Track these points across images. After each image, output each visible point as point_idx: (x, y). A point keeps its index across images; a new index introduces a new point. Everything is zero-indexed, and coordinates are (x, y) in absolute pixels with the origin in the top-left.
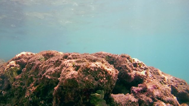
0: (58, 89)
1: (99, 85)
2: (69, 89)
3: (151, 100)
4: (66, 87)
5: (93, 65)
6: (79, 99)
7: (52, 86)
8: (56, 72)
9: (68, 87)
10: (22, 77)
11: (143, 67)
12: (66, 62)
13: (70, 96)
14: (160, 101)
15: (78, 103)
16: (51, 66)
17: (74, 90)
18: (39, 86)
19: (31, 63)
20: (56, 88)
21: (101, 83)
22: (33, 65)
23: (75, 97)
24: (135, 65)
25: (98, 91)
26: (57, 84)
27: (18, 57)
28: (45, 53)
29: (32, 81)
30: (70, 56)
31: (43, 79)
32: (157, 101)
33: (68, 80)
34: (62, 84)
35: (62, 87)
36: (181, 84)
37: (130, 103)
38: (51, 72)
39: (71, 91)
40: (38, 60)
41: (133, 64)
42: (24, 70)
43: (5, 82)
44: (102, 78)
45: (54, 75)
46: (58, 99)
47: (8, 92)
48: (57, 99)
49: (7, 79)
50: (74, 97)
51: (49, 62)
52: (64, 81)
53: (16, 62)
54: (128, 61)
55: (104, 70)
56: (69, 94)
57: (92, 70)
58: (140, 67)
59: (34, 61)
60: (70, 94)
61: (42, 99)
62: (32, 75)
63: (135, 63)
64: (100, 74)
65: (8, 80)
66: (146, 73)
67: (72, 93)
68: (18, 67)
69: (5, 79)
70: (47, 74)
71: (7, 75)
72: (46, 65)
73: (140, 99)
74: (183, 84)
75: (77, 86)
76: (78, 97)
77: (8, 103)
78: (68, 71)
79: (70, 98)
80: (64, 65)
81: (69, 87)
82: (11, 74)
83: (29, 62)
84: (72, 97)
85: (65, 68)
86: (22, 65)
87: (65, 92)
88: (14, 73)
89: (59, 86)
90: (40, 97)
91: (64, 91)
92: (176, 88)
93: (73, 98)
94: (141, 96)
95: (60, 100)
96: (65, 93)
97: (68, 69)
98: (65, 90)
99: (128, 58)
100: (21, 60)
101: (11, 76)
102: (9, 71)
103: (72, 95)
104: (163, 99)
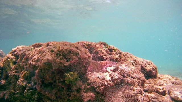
1: (70, 65)
2: (46, 71)
3: (122, 78)
4: (44, 69)
6: (56, 79)
8: (38, 58)
9: (46, 69)
10: (17, 66)
11: (117, 52)
13: (48, 77)
14: (129, 77)
16: (37, 54)
17: (50, 72)
18: (26, 72)
20: (36, 71)
21: (72, 63)
22: (24, 55)
24: (111, 50)
27: (14, 50)
28: (34, 44)
29: (24, 69)
30: (50, 44)
31: (29, 65)
32: (127, 77)
34: (41, 67)
35: (41, 70)
36: (149, 64)
38: (35, 58)
39: (48, 72)
40: (28, 50)
41: (109, 49)
42: (18, 60)
43: (4, 72)
47: (7, 80)
50: (51, 78)
51: (35, 51)
52: (41, 64)
53: (13, 54)
54: (104, 47)
56: (47, 75)
58: (115, 51)
59: (25, 52)
62: (23, 64)
63: (111, 49)
65: (6, 70)
66: (120, 56)
67: (49, 74)
68: (14, 59)
70: (32, 61)
71: (5, 66)
72: (33, 54)
74: (150, 64)
78: (46, 55)
79: (48, 79)
82: (8, 65)
83: (22, 54)
86: (17, 56)
87: (44, 74)
88: (11, 64)
89: (39, 70)
92: (145, 67)
95: (40, 81)
98: (44, 72)
99: (105, 45)
100: (16, 52)
101: (8, 67)
102: (6, 63)
103: (49, 76)
104: (132, 76)
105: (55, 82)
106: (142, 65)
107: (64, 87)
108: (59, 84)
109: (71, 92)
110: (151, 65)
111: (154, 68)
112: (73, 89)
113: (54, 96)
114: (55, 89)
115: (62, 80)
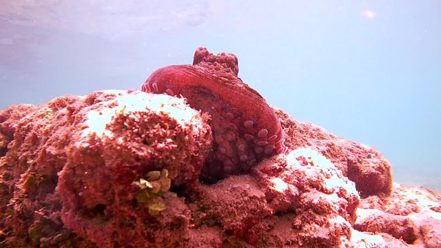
0: (66, 175)
1: (152, 155)
3: (294, 191)
8: (66, 136)
10: (8, 160)
16: (61, 125)
17: (98, 174)
18: (34, 174)
19: (25, 127)
20: (60, 173)
21: (160, 151)
22: (28, 130)
23: (105, 192)
29: (27, 166)
32: (308, 191)
34: (72, 162)
35: (74, 169)
36: (369, 157)
38: (58, 138)
40: (39, 117)
42: (12, 144)
44: (161, 139)
46: (70, 200)
50: (101, 192)
51: (58, 117)
57: (134, 120)
59: (31, 121)
62: (24, 154)
64: (157, 129)
67: (95, 181)
73: (270, 189)
74: (372, 155)
76: (110, 191)
78: (86, 127)
79: (92, 194)
80: (81, 117)
83: (21, 125)
84: (97, 191)
86: (9, 134)
87: (81, 180)
89: (68, 168)
91: (79, 179)
92: (358, 164)
93: (99, 194)
94: (272, 181)
95: (73, 200)
97: (85, 124)
100: (6, 122)
103: (95, 187)
104: (322, 187)
105: (112, 202)
106: (350, 158)
107: (136, 216)
108: (122, 208)
109: (155, 228)
110: (376, 160)
111: (383, 166)
112: (161, 221)
113: (108, 241)
114: (113, 221)
115: (130, 196)
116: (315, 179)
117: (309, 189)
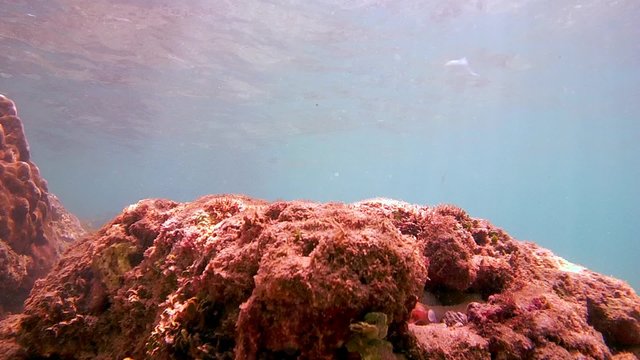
0: (252, 310)
1: (371, 296)
2: (283, 310)
3: (527, 343)
4: (275, 303)
5: (356, 236)
6: (315, 338)
7: (235, 302)
8: (244, 257)
9: (281, 302)
10: (143, 272)
11: (503, 245)
12: (273, 228)
13: (286, 331)
14: (553, 344)
15: (311, 352)
16: (230, 240)
17: (297, 313)
18: (195, 300)
19: (172, 232)
20: (244, 306)
21: (378, 291)
22: (178, 236)
23: (301, 335)
24: (480, 238)
25: (369, 314)
26: (248, 294)
27: (133, 213)
29: (175, 285)
30: (287, 212)
31: (205, 278)
32: (544, 345)
33: (282, 281)
34: (263, 295)
35: (263, 303)
36: (617, 295)
37: (466, 350)
38: (231, 257)
39: (288, 314)
40: (192, 222)
41: (474, 235)
42: (149, 252)
43: (94, 289)
44: (381, 276)
45: (238, 267)
46: (252, 340)
47: (103, 317)
48: (247, 342)
49: (99, 278)
50: (297, 334)
51: (225, 229)
52: (267, 286)
53: (127, 228)
54: (458, 225)
55: (388, 252)
56: (283, 323)
57: (351, 254)
58: (494, 242)
59: (180, 226)
60: (286, 325)
61: (203, 341)
62: (172, 268)
63: (481, 231)
64: (376, 265)
65: (104, 281)
66: (511, 262)
67: (292, 321)
68: (134, 244)
69: (93, 280)
70: (217, 265)
71: (100, 267)
72: (216, 238)
73: (495, 340)
74: (623, 293)
75: (306, 302)
76: (309, 334)
77: (103, 351)
78: (282, 254)
79: (285, 336)
80: (270, 238)
81: (285, 304)
82: (111, 265)
83: (166, 230)
84: (291, 333)
85: (271, 248)
86: (145, 237)
87: (271, 318)
88: (119, 261)
89: (255, 301)
90: (197, 334)
91: (269, 316)
92: (603, 306)
93: (295, 336)
94: (498, 329)
95: (256, 341)
96: (271, 321)
97: (280, 250)
98: (272, 312)
99: (459, 217)
100: (141, 222)
101: (110, 271)
102: (104, 256)
103: (291, 329)
104: (562, 340)
105: (309, 347)
106: (590, 296)
110: (628, 300)
115: (340, 344)
116: (551, 328)
117: (544, 341)
